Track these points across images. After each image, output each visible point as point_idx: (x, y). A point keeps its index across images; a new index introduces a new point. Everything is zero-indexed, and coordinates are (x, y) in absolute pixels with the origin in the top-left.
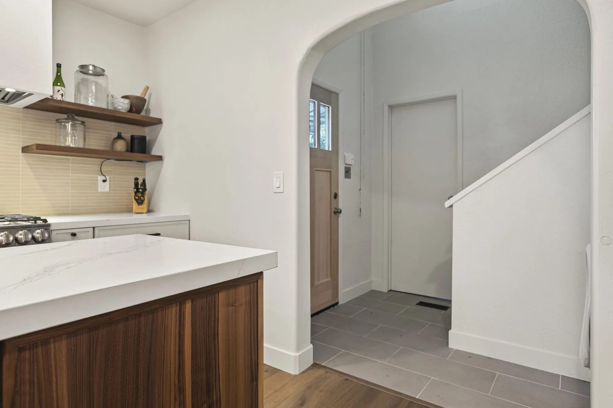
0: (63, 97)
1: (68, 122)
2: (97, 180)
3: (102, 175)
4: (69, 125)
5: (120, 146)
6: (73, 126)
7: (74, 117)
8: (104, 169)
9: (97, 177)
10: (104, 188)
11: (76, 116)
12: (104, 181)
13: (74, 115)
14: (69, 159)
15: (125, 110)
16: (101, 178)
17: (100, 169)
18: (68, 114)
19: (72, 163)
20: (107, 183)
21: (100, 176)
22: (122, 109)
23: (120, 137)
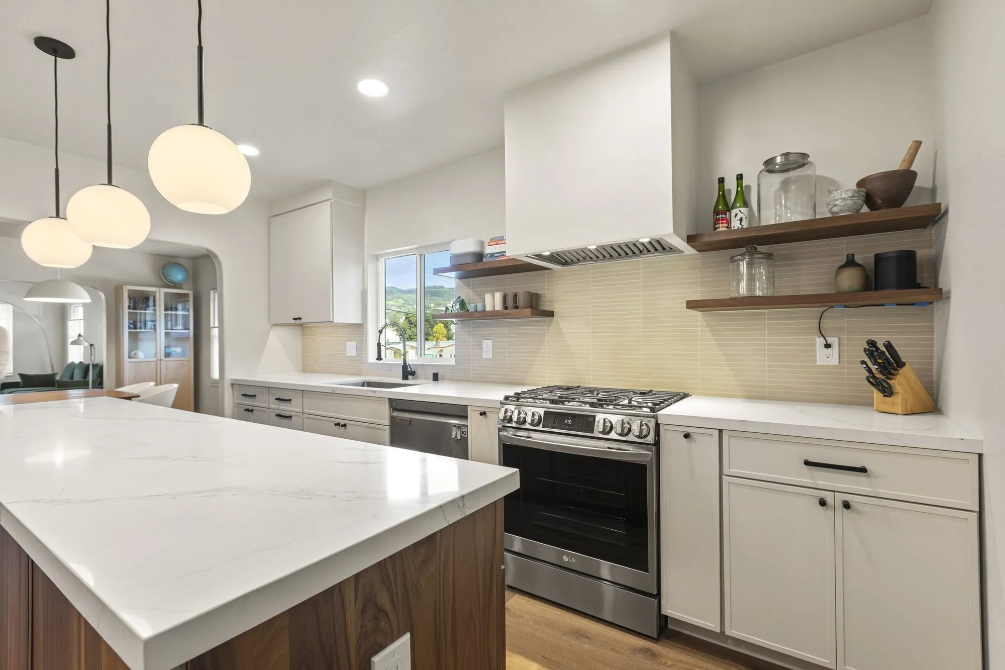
0: (743, 223)
1: (742, 260)
2: (815, 345)
3: (821, 335)
4: (744, 267)
5: (849, 280)
6: (750, 265)
7: (756, 249)
8: (826, 323)
9: (815, 340)
10: (827, 358)
11: (758, 245)
12: (828, 346)
13: (756, 246)
14: (764, 314)
15: (848, 211)
16: (820, 341)
17: (818, 326)
18: (747, 247)
19: (769, 319)
20: (835, 350)
21: (819, 337)
22: (842, 211)
23: (851, 262)
